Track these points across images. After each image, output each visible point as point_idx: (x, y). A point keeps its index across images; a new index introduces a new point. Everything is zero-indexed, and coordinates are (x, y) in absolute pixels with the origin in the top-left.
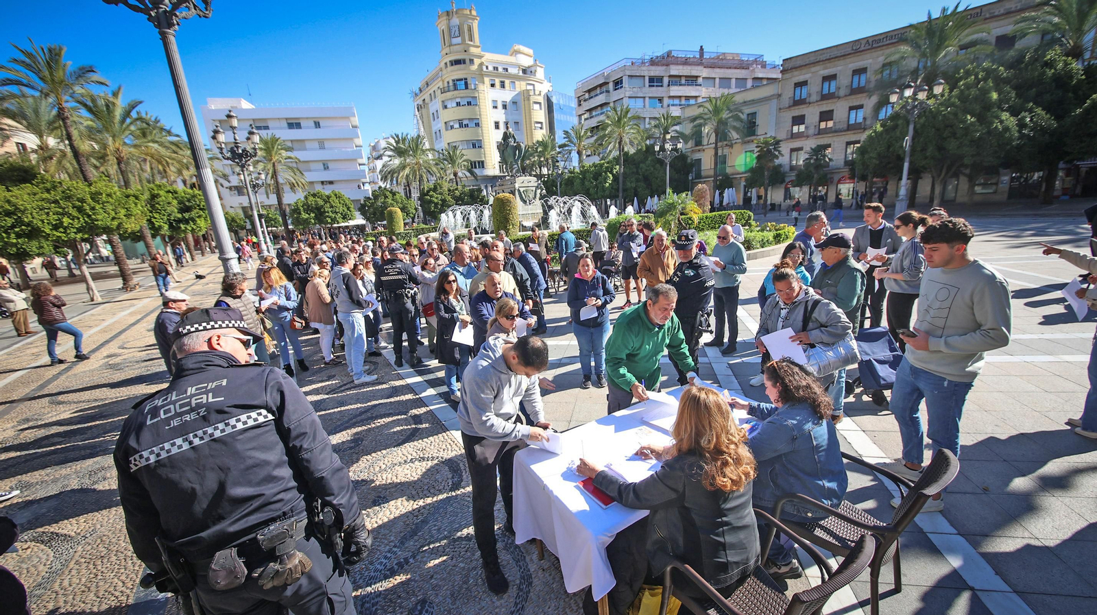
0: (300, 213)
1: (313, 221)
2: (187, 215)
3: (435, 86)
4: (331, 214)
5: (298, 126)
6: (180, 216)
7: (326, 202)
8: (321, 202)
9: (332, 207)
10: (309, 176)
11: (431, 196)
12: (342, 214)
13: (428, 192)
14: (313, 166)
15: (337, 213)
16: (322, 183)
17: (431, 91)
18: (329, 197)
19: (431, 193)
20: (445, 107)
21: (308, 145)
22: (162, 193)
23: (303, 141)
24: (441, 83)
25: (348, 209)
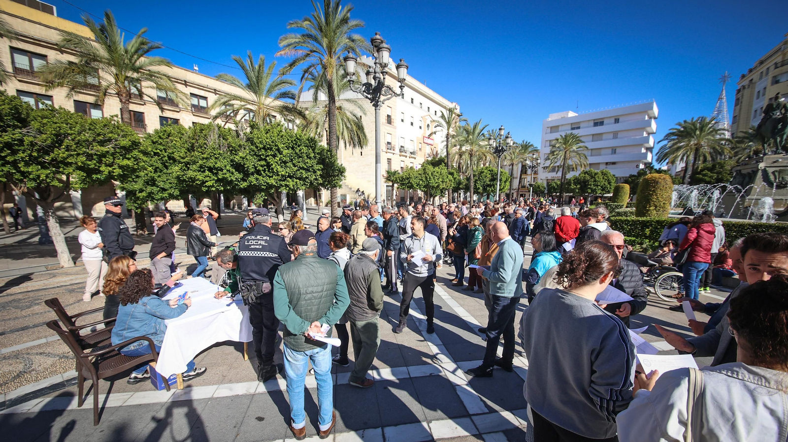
0: (571, 185)
1: (577, 190)
2: (492, 183)
3: (770, 63)
4: (592, 186)
5: (602, 123)
6: (489, 183)
7: (592, 177)
8: (588, 177)
9: (595, 181)
10: (592, 160)
11: (705, 175)
12: (602, 187)
13: (702, 171)
14: (603, 152)
15: (597, 186)
16: (607, 164)
17: (764, 69)
18: (596, 174)
19: (706, 172)
20: (777, 82)
21: (604, 136)
22: (485, 171)
23: (601, 134)
24: (781, 57)
25: (609, 183)
